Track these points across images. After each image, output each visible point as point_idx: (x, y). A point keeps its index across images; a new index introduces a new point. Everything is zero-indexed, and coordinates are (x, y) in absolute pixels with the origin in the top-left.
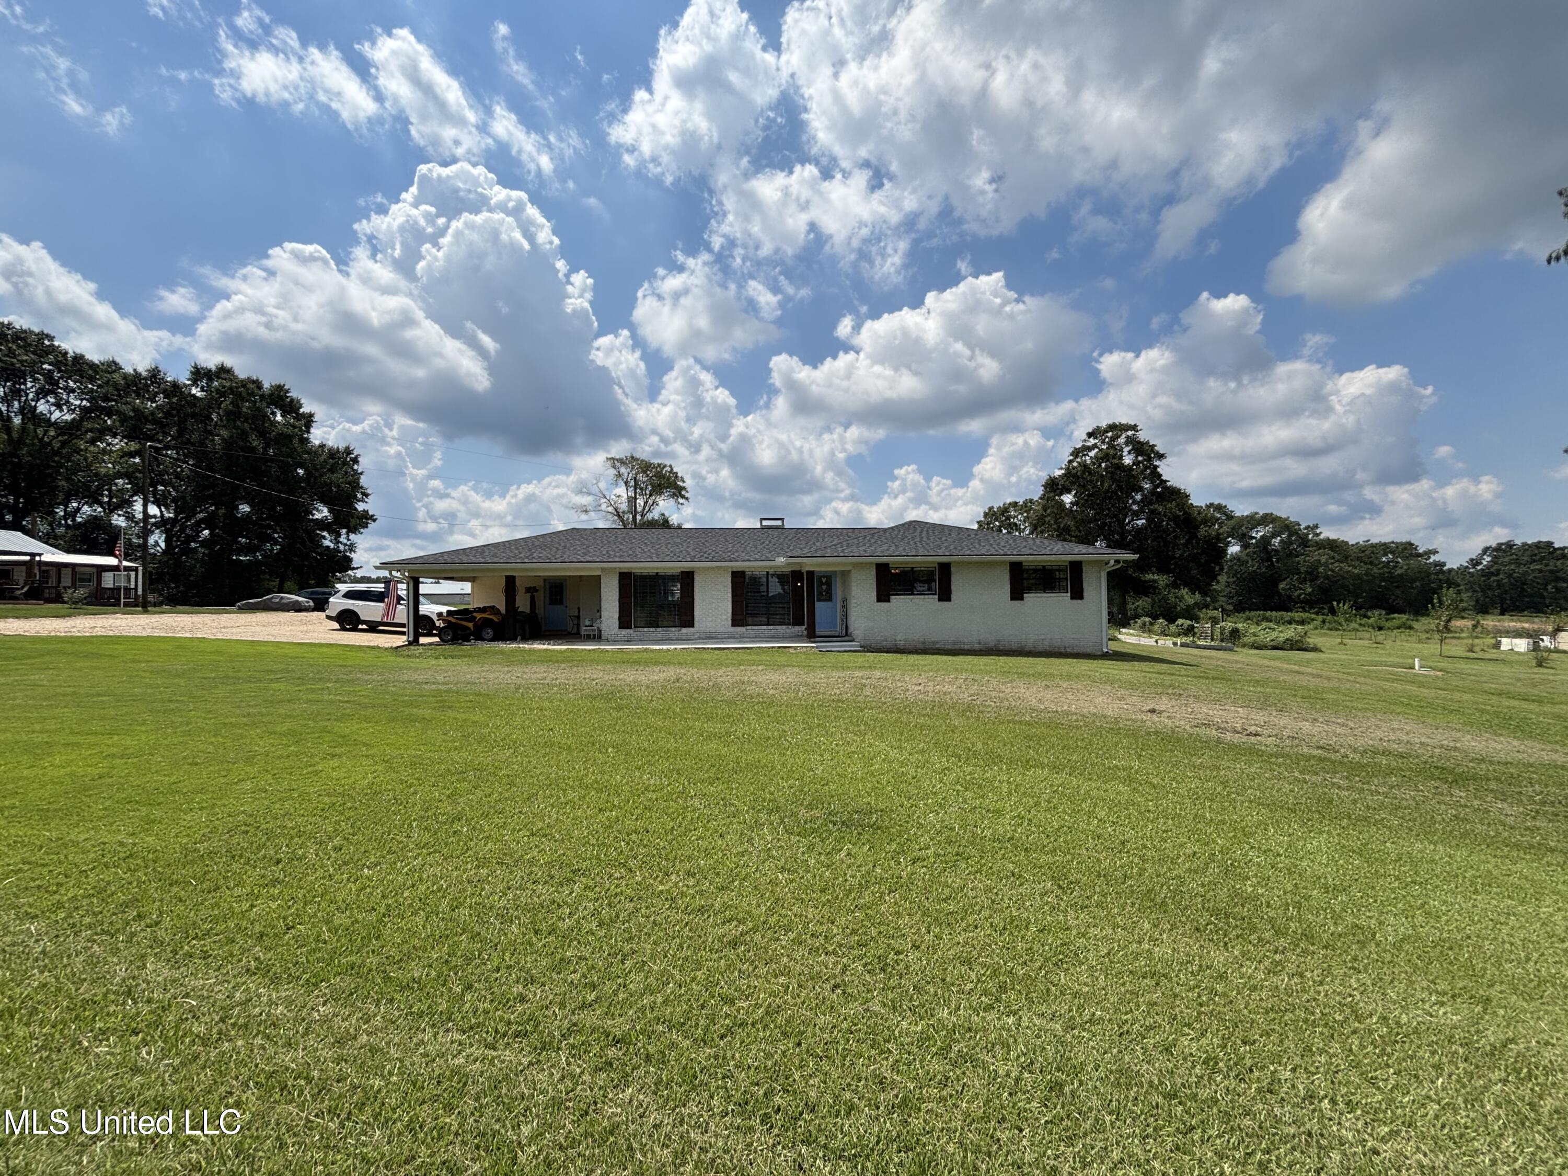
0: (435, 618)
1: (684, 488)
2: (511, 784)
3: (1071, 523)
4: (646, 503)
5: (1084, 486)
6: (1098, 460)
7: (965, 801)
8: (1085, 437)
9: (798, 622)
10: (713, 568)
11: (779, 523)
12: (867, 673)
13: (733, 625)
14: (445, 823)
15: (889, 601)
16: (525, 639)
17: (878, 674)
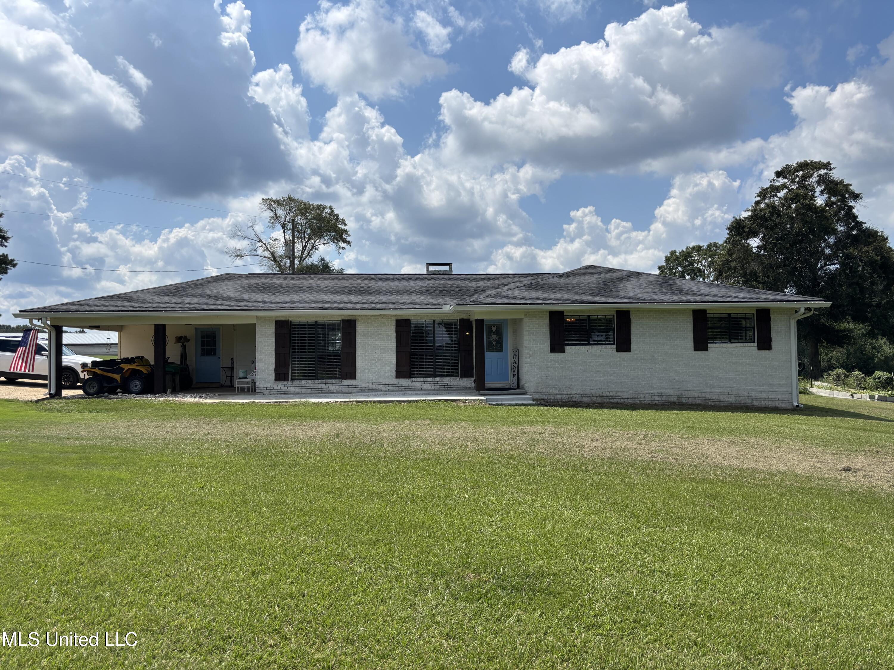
0: (79, 369)
1: (345, 232)
2: (159, 545)
3: (758, 268)
4: (304, 247)
5: (772, 229)
6: (787, 201)
7: (643, 564)
8: (773, 176)
9: (466, 373)
10: (375, 317)
11: (446, 268)
12: (539, 428)
13: (397, 377)
14: (86, 587)
15: (563, 351)
16: (175, 392)
17: (551, 428)
